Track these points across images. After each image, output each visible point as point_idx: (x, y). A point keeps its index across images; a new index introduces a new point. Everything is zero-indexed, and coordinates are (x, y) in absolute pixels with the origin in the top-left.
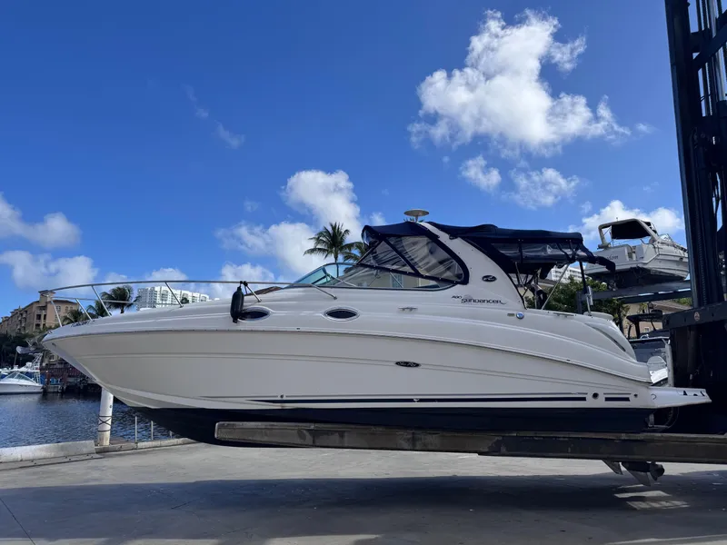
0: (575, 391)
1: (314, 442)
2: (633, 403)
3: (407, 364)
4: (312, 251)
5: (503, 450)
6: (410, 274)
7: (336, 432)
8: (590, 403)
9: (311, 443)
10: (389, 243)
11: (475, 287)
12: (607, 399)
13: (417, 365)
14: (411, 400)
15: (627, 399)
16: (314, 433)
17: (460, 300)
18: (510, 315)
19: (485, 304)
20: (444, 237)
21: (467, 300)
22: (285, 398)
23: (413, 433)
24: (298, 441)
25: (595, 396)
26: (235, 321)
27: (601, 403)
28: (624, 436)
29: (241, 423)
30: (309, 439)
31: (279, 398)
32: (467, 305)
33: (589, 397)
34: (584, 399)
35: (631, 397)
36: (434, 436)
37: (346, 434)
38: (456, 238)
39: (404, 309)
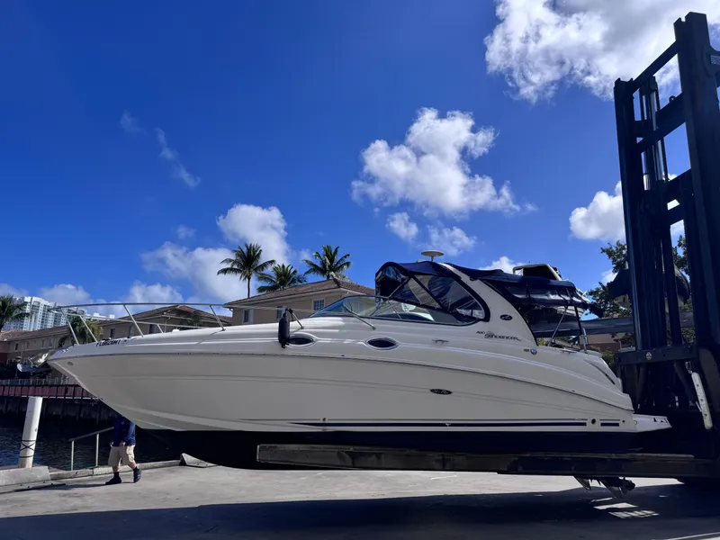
0: (578, 417)
1: (353, 463)
2: (622, 428)
3: (440, 392)
4: (225, 271)
5: (520, 469)
6: (438, 309)
7: (373, 454)
8: (590, 428)
9: (351, 464)
10: (416, 280)
11: (495, 324)
12: (603, 425)
13: (450, 393)
14: (444, 425)
15: (617, 425)
16: (353, 455)
17: (483, 335)
18: (525, 350)
19: (504, 341)
20: (465, 278)
21: (490, 336)
22: (327, 422)
23: (443, 455)
24: (338, 462)
25: (594, 421)
26: (283, 346)
27: (597, 428)
28: (614, 456)
29: (283, 446)
30: (349, 460)
31: (321, 422)
32: (490, 340)
33: (589, 422)
34: (584, 424)
35: (620, 423)
36: (461, 457)
37: (383, 456)
38: (476, 279)
39: (437, 341)
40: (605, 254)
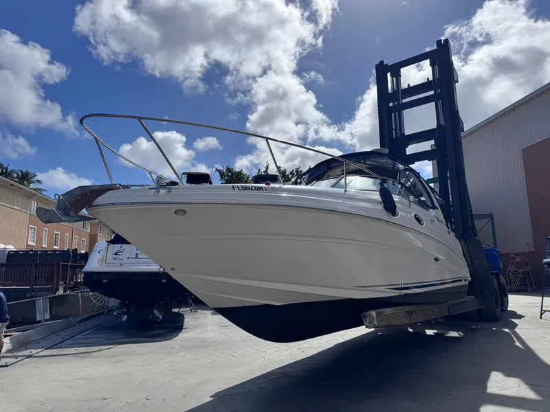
1: (411, 321)
3: (437, 260)
7: (414, 311)
13: (439, 260)
16: (409, 314)
27: (464, 283)
30: (408, 319)
39: (431, 221)
40: (217, 172)
